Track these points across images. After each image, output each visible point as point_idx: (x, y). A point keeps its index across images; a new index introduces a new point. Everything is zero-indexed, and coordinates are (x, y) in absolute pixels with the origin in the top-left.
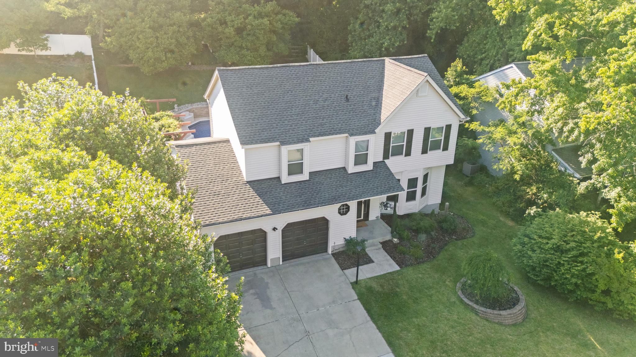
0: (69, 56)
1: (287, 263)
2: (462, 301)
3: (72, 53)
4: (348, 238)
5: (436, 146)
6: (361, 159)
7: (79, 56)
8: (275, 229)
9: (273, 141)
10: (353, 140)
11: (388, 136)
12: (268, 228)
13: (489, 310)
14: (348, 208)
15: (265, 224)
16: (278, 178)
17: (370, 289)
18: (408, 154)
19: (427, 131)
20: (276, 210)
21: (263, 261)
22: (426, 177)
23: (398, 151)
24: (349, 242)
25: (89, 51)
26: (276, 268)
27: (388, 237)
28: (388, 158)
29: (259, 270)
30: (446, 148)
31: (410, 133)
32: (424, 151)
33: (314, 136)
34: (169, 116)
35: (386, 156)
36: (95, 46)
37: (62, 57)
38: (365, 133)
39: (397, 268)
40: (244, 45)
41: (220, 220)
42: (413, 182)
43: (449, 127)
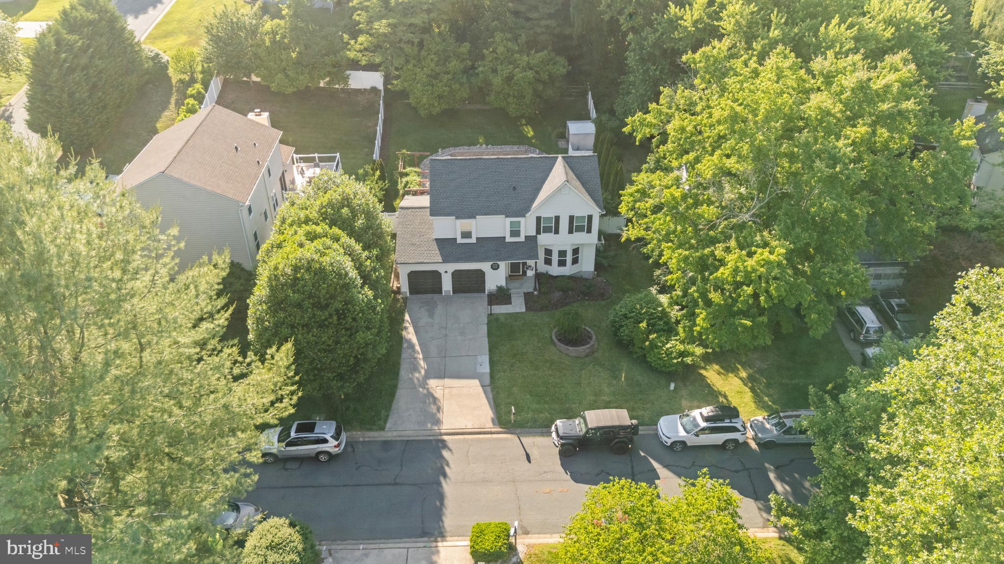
0: (365, 90)
1: (456, 295)
2: (551, 337)
3: (368, 87)
4: (499, 285)
5: (580, 229)
6: (515, 233)
7: (374, 90)
8: (446, 272)
9: (451, 216)
10: (509, 220)
11: (539, 219)
12: (442, 271)
13: (563, 345)
14: (498, 266)
15: (441, 268)
16: (456, 239)
17: (497, 320)
18: (557, 232)
19: (571, 218)
20: (445, 261)
21: (440, 292)
22: (576, 251)
23: (547, 230)
24: (500, 289)
25: (381, 87)
26: (448, 297)
27: (531, 290)
28: (540, 234)
29: (436, 296)
30: (589, 231)
31: (557, 219)
32: (571, 231)
33: (480, 215)
34: (415, 172)
35: (538, 232)
36: (385, 84)
37: (360, 90)
38: (518, 216)
39: (524, 310)
40: (511, 93)
41: (410, 262)
42: (563, 253)
43: (590, 218)
